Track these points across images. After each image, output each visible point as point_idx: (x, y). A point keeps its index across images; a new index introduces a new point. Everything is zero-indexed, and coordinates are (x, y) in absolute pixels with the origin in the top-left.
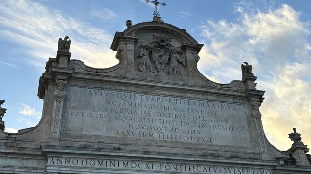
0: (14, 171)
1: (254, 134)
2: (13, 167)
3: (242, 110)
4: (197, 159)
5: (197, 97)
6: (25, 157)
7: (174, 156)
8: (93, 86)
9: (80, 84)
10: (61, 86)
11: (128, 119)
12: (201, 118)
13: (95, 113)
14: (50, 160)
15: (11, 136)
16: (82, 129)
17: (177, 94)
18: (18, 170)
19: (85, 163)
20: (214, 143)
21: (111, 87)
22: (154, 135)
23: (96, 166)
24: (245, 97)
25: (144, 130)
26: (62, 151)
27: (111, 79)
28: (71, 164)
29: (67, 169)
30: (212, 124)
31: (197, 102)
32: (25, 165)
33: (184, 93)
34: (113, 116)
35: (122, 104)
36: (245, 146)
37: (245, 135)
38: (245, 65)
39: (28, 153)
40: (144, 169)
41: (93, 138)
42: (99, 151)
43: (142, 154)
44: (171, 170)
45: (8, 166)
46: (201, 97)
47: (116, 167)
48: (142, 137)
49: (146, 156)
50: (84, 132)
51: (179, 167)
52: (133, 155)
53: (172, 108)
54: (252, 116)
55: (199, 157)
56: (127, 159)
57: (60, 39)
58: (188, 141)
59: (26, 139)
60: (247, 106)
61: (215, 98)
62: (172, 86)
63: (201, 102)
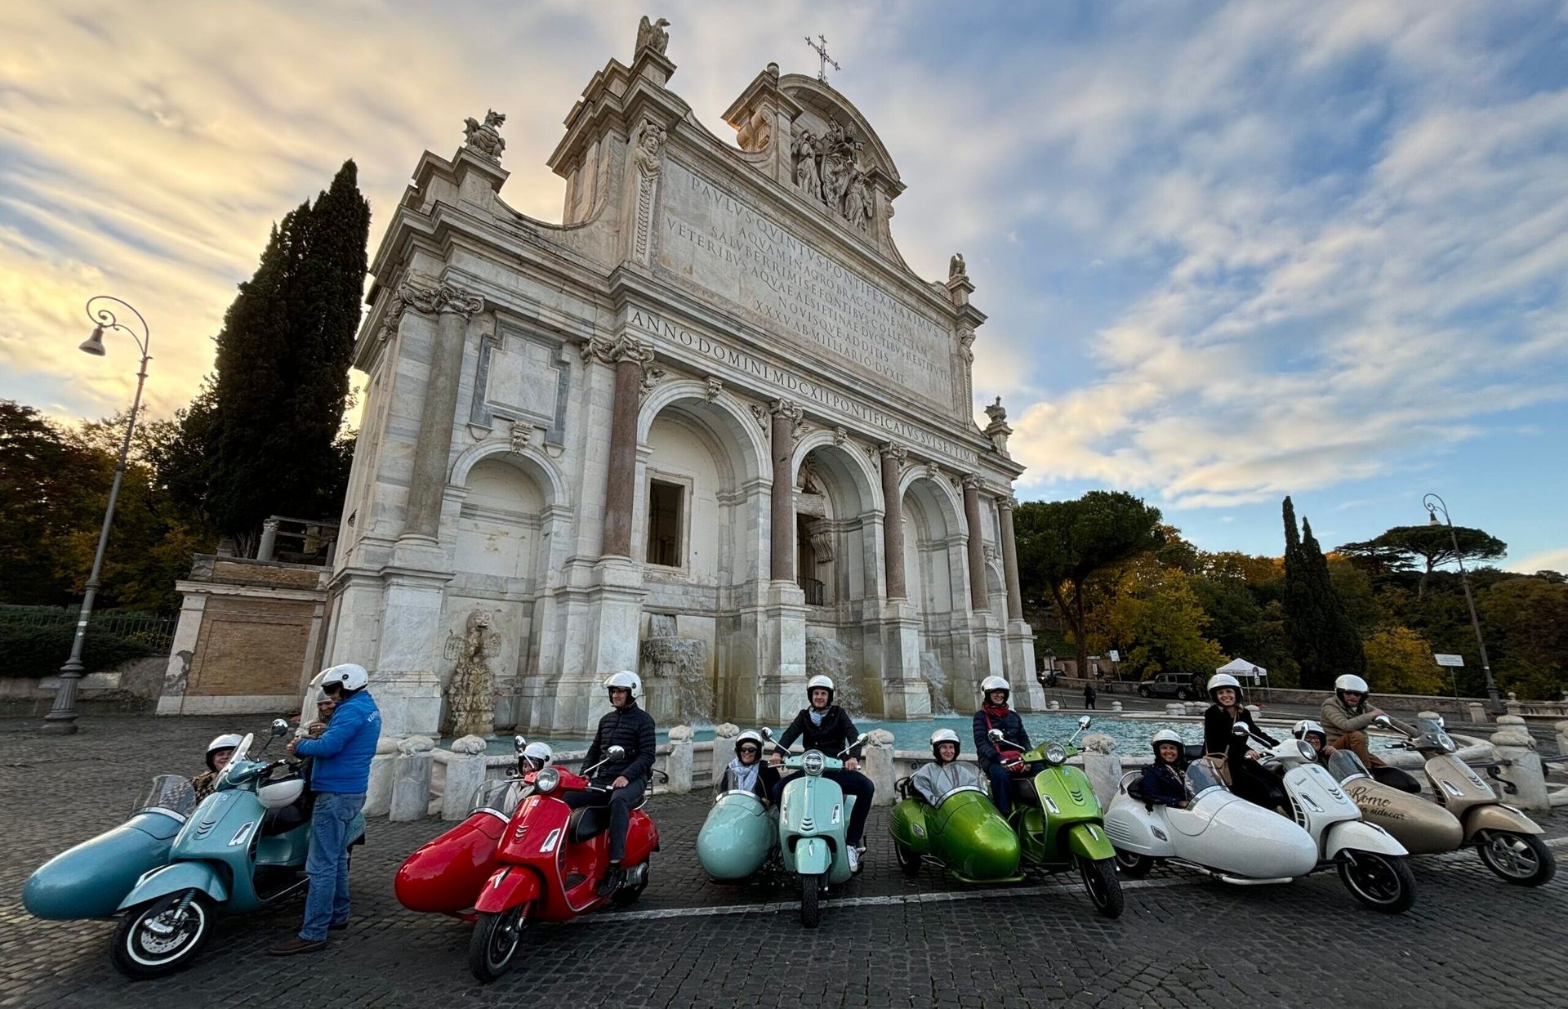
0: (539, 314)
1: (958, 388)
2: (537, 303)
3: (944, 341)
4: (893, 404)
5: (889, 288)
6: (566, 288)
7: (861, 386)
8: (713, 176)
9: (688, 158)
10: (654, 139)
11: (778, 284)
12: (891, 333)
13: (716, 244)
14: (631, 313)
15: (524, 222)
16: (691, 268)
17: (859, 269)
18: (548, 314)
19: (704, 347)
20: (906, 385)
21: (749, 197)
22: (821, 336)
23: (726, 360)
24: (954, 317)
25: (804, 320)
26: (664, 299)
27: (753, 177)
28: (677, 339)
29: (671, 348)
30: (905, 350)
31: (887, 299)
32: (564, 308)
33: (871, 272)
34: (750, 266)
35: (766, 246)
36: (945, 404)
37: (945, 386)
38: (958, 258)
39: (577, 277)
40: (809, 395)
41: (716, 298)
42: (739, 330)
43: (813, 363)
44: (849, 412)
45: (523, 296)
46: (893, 290)
47: (762, 375)
48: (801, 333)
49: (819, 371)
50: (695, 278)
51: (861, 411)
52: (797, 361)
53: (849, 294)
54: (960, 355)
55: (896, 402)
56: (782, 366)
57: (645, 19)
58: (870, 368)
59: (563, 244)
60: (952, 333)
61: (912, 300)
62: (858, 247)
63: (893, 302)
